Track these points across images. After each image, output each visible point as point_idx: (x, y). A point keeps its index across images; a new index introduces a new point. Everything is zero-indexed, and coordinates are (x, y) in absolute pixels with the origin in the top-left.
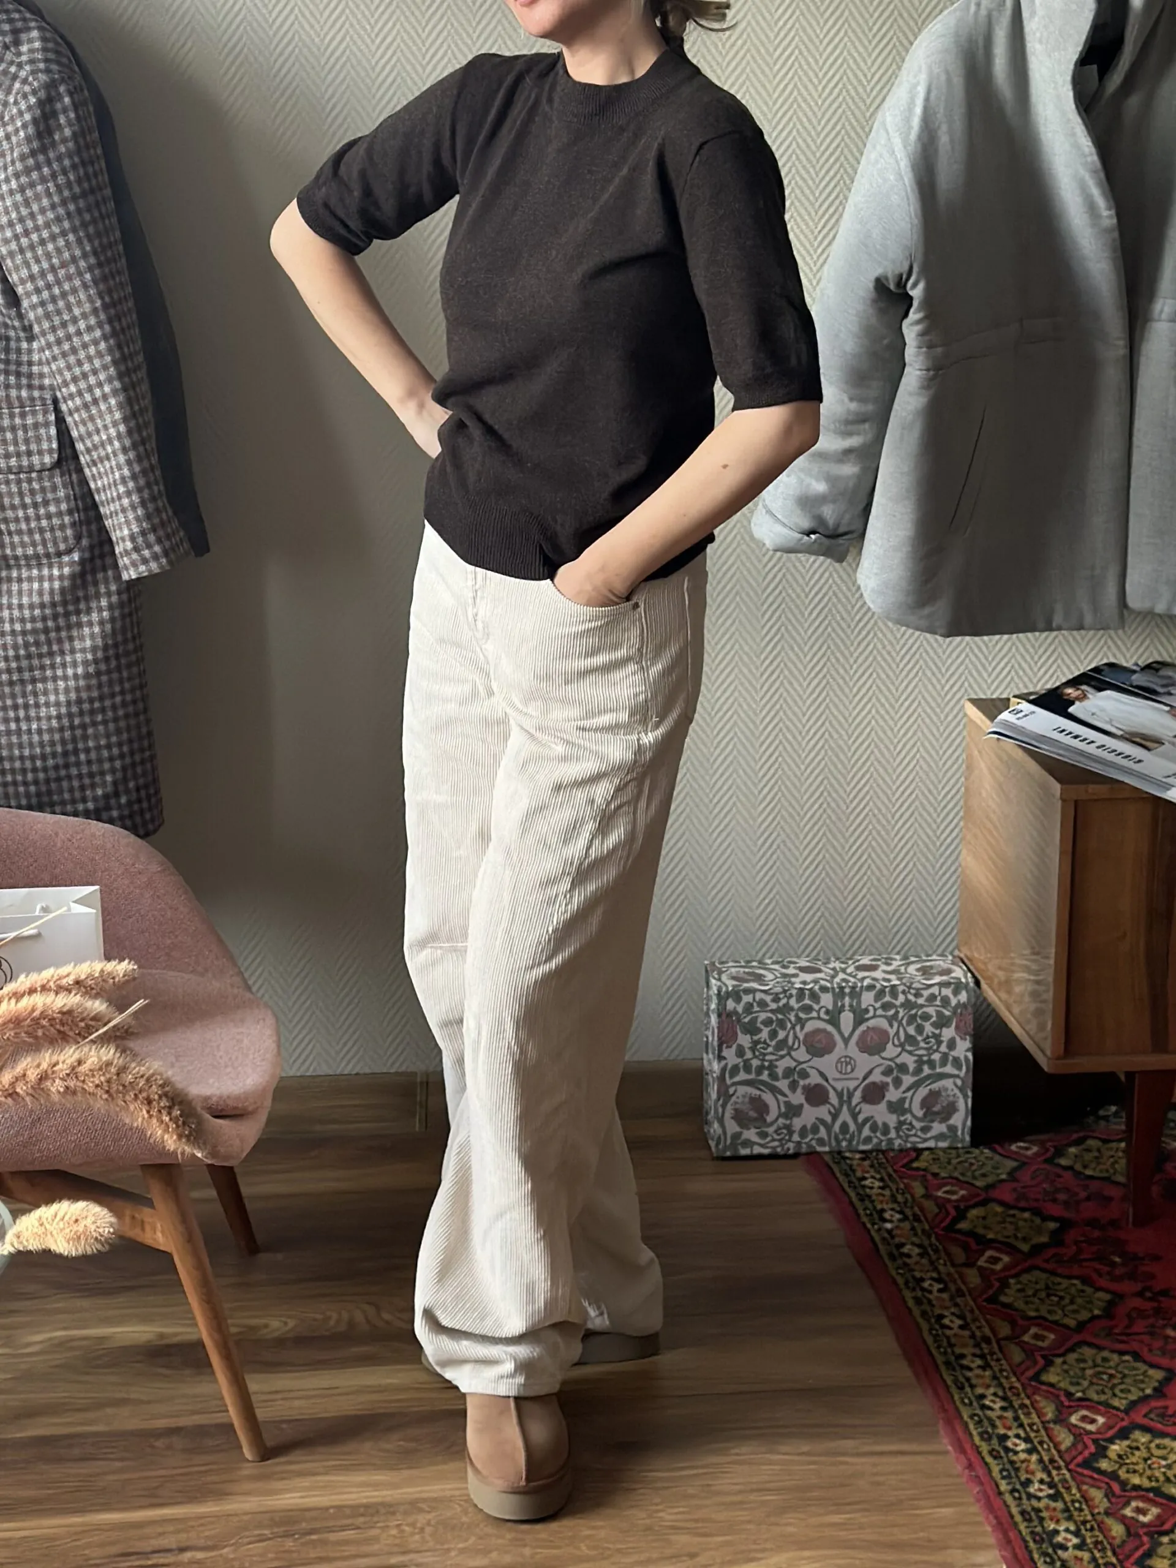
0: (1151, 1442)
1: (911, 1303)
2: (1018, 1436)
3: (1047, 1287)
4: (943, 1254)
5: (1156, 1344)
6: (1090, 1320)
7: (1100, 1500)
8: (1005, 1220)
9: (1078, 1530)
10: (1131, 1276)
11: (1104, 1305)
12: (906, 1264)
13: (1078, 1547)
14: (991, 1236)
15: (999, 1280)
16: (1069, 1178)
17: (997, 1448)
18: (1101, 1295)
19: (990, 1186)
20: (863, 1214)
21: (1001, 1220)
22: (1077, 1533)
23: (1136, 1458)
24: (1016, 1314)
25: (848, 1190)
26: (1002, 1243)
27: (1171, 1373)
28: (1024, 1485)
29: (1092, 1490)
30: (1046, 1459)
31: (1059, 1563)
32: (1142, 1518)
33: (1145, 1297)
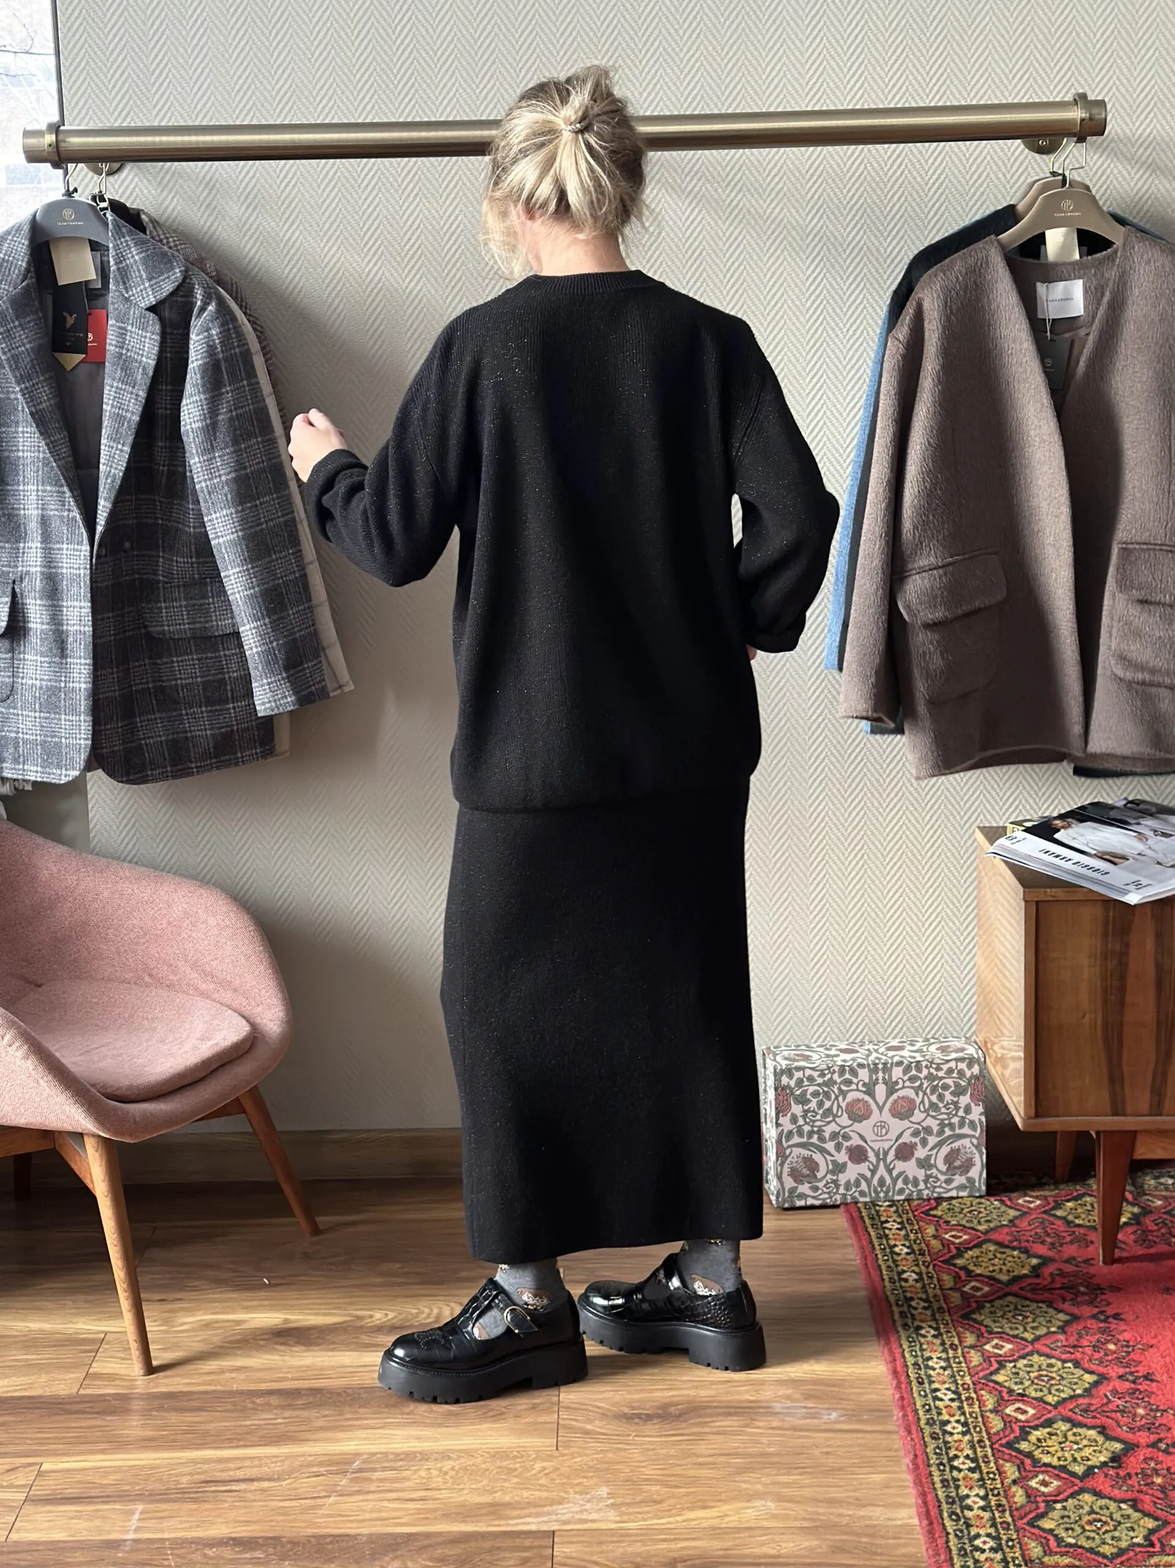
0: (1069, 1430)
1: (897, 1317)
2: (958, 1421)
3: (1016, 1308)
4: (936, 1281)
5: (1097, 1355)
6: (1046, 1335)
7: (1011, 1471)
8: (996, 1257)
9: (987, 1495)
10: (1090, 1303)
11: (1059, 1323)
12: (901, 1287)
13: (983, 1509)
14: (978, 1271)
15: (976, 1302)
16: (1060, 1225)
17: (937, 1431)
18: (1062, 1316)
19: (992, 1230)
20: (878, 1248)
21: (992, 1257)
22: (985, 1498)
23: (1052, 1441)
24: (983, 1329)
25: (870, 1230)
26: (986, 1277)
27: (1103, 1378)
28: (950, 1460)
29: (1008, 1464)
30: (976, 1439)
31: (963, 1521)
32: (1043, 1489)
33: (1099, 1319)
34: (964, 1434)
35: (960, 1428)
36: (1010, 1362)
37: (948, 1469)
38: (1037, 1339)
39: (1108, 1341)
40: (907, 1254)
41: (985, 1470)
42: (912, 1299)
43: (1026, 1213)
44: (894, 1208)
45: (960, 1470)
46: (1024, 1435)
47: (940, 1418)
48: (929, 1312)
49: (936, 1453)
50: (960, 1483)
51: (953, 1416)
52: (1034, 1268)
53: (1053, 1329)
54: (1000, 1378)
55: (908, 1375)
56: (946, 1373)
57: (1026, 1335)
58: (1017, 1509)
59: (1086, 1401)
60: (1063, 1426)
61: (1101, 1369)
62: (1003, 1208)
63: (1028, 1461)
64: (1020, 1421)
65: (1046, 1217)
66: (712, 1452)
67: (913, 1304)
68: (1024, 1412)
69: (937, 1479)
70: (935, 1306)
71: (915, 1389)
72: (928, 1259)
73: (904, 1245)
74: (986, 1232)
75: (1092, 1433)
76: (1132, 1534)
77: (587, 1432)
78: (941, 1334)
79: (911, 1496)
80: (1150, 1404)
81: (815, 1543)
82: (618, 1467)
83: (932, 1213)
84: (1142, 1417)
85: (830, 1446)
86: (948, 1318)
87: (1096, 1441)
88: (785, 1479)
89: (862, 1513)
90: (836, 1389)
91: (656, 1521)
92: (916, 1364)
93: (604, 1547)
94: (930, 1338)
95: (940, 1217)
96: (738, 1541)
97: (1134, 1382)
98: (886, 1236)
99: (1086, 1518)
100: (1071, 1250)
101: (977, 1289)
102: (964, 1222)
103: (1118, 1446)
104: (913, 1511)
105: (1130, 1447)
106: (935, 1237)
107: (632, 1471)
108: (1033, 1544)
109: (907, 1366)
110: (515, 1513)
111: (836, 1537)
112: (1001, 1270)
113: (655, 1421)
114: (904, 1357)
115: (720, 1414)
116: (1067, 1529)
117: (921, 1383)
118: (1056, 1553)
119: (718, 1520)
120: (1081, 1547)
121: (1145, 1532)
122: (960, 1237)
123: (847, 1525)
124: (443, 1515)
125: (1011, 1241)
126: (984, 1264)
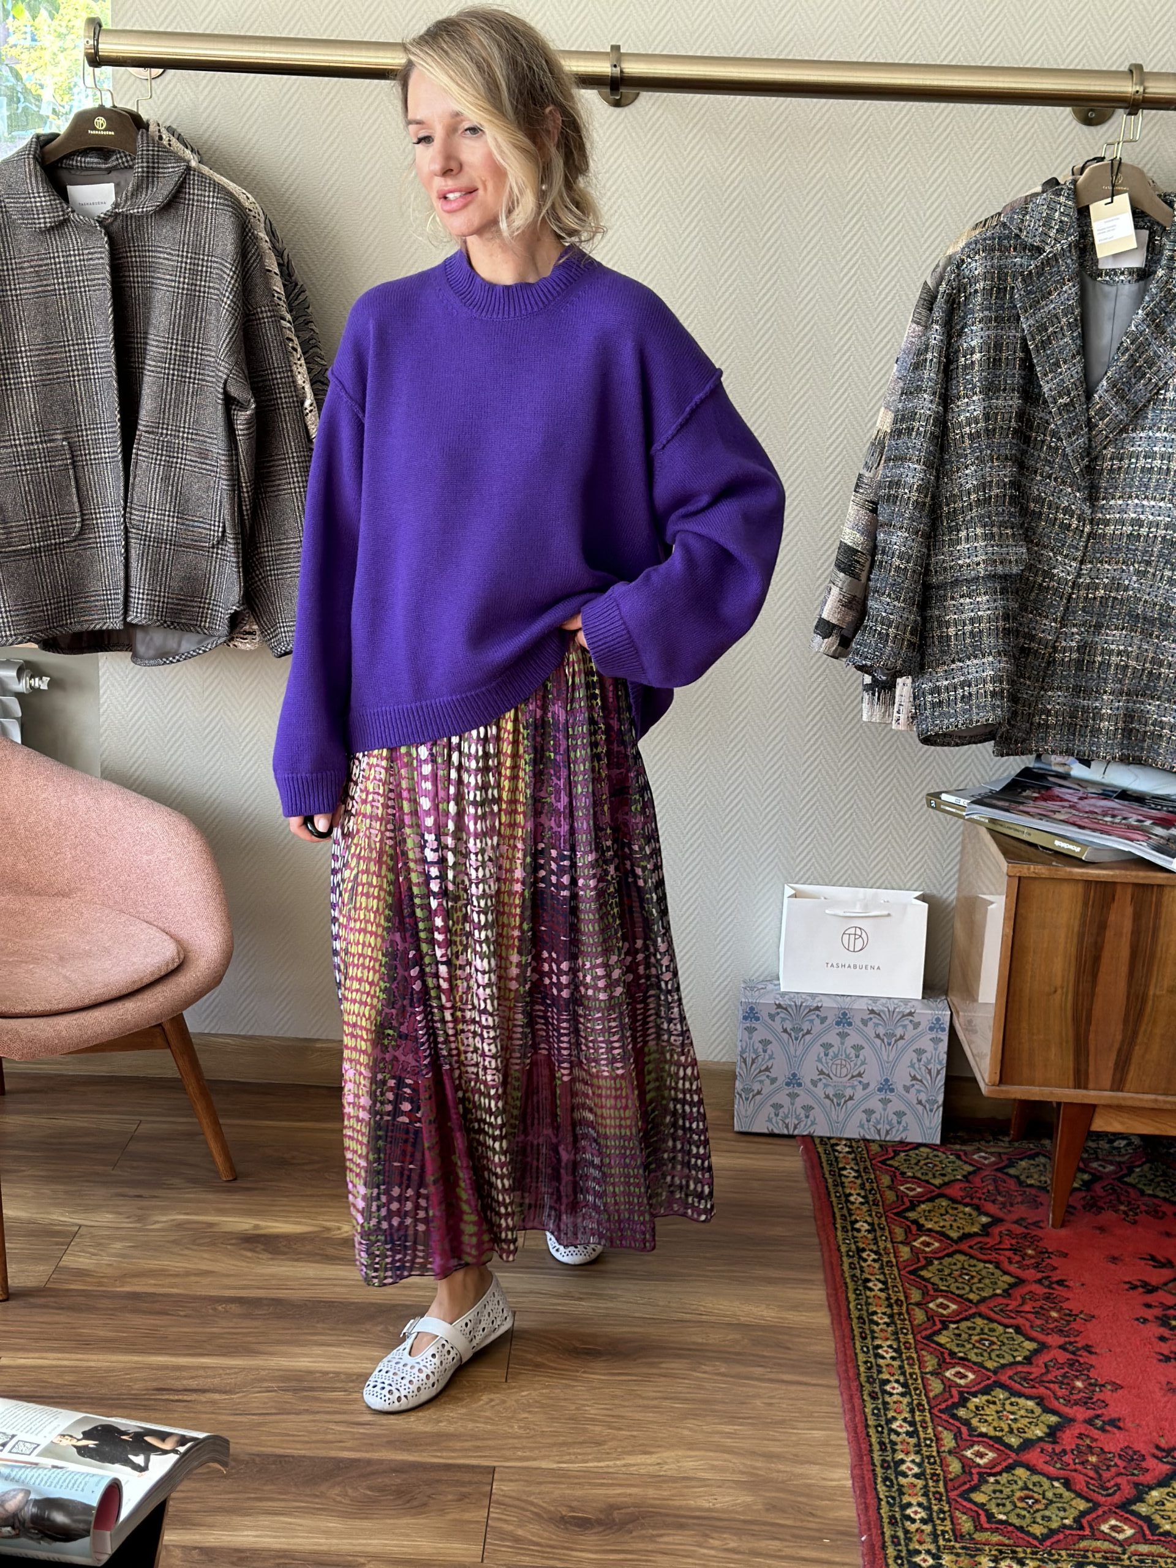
0: (1007, 1399)
1: (846, 1267)
2: (897, 1381)
4: (887, 1234)
5: (1038, 1322)
6: (990, 1297)
7: (948, 1441)
8: (947, 1212)
9: (923, 1461)
10: (1036, 1266)
11: (1006, 1286)
12: (854, 1237)
13: (916, 1476)
14: (929, 1225)
15: (926, 1258)
16: (1012, 1184)
17: (877, 1390)
18: (1007, 1278)
19: (945, 1184)
20: (833, 1195)
21: (943, 1211)
22: (919, 1465)
23: (991, 1410)
24: (930, 1286)
25: (827, 1175)
26: (937, 1232)
27: (1043, 1347)
28: (889, 1421)
29: (945, 1432)
30: (915, 1402)
31: (896, 1487)
32: (978, 1460)
33: (1042, 1284)
34: (903, 1395)
35: (900, 1390)
36: (954, 1322)
37: (886, 1431)
38: (983, 1300)
39: (1052, 1309)
40: (862, 1203)
41: (922, 1435)
42: (864, 1250)
43: (979, 1169)
44: (853, 1155)
45: (898, 1434)
46: (963, 1402)
47: (881, 1376)
48: (877, 1265)
49: (873, 1414)
50: (898, 1447)
51: (893, 1375)
52: (985, 1227)
53: (998, 1291)
54: (942, 1339)
55: (852, 1330)
56: (890, 1329)
57: (971, 1296)
58: (951, 1480)
59: (1026, 1369)
60: (1001, 1394)
61: (1041, 1337)
62: (959, 1163)
63: (964, 1429)
64: (960, 1386)
65: (999, 1174)
66: (659, 1394)
67: (864, 1255)
68: (964, 1377)
69: (874, 1440)
70: (885, 1260)
71: (858, 1345)
72: (881, 1211)
73: (858, 1194)
74: (941, 1186)
75: (1030, 1404)
76: (1062, 1514)
77: (536, 1366)
78: (887, 1289)
79: (845, 1457)
80: (1089, 1378)
81: (749, 1499)
82: (563, 1403)
83: (889, 1162)
84: (1080, 1391)
85: (770, 1397)
86: (896, 1272)
87: (1032, 1412)
88: (728, 1429)
89: (800, 1471)
90: (785, 1337)
91: (596, 1464)
92: (860, 1318)
93: (543, 1488)
94: (876, 1292)
95: (896, 1168)
96: (674, 1492)
97: (1073, 1353)
98: (842, 1183)
99: (1018, 1494)
100: (1021, 1211)
101: (928, 1244)
102: (919, 1175)
103: (1053, 1419)
104: (846, 1473)
105: (1067, 1421)
106: (889, 1187)
107: (577, 1409)
108: (964, 1517)
109: (851, 1319)
110: (458, 1445)
111: (774, 1494)
112: (952, 1226)
114: (849, 1310)
115: (668, 1355)
116: (998, 1505)
117: (864, 1338)
118: (986, 1530)
119: (657, 1467)
120: (1011, 1524)
121: (1077, 1513)
122: (914, 1189)
123: (783, 1482)
124: (389, 1442)
125: (963, 1198)
126: (935, 1219)
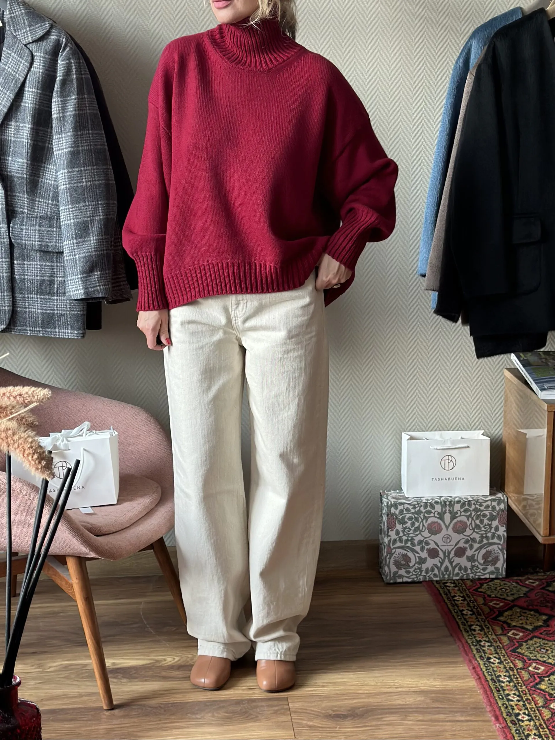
1: (475, 652)
3: (541, 646)
4: (491, 630)
14: (514, 624)
19: (515, 599)
20: (453, 612)
25: (446, 601)
26: (519, 627)
34: (529, 720)
35: (527, 718)
36: (546, 677)
40: (470, 614)
42: (480, 641)
43: (532, 589)
44: (457, 588)
48: (491, 648)
51: (521, 710)
55: (490, 687)
56: (511, 684)
57: (550, 661)
65: (544, 591)
67: (482, 644)
70: (494, 644)
71: (496, 694)
72: (484, 618)
73: (467, 610)
74: (513, 601)
77: (310, 727)
78: (502, 662)
83: (479, 590)
90: (451, 696)
94: (496, 664)
95: (484, 593)
98: (456, 605)
101: (516, 634)
102: (498, 595)
106: (485, 604)
109: (487, 681)
112: (526, 623)
113: (348, 719)
114: (485, 676)
115: (386, 713)
117: (499, 691)
122: (499, 604)
125: (528, 606)
126: (516, 620)
